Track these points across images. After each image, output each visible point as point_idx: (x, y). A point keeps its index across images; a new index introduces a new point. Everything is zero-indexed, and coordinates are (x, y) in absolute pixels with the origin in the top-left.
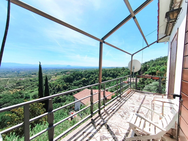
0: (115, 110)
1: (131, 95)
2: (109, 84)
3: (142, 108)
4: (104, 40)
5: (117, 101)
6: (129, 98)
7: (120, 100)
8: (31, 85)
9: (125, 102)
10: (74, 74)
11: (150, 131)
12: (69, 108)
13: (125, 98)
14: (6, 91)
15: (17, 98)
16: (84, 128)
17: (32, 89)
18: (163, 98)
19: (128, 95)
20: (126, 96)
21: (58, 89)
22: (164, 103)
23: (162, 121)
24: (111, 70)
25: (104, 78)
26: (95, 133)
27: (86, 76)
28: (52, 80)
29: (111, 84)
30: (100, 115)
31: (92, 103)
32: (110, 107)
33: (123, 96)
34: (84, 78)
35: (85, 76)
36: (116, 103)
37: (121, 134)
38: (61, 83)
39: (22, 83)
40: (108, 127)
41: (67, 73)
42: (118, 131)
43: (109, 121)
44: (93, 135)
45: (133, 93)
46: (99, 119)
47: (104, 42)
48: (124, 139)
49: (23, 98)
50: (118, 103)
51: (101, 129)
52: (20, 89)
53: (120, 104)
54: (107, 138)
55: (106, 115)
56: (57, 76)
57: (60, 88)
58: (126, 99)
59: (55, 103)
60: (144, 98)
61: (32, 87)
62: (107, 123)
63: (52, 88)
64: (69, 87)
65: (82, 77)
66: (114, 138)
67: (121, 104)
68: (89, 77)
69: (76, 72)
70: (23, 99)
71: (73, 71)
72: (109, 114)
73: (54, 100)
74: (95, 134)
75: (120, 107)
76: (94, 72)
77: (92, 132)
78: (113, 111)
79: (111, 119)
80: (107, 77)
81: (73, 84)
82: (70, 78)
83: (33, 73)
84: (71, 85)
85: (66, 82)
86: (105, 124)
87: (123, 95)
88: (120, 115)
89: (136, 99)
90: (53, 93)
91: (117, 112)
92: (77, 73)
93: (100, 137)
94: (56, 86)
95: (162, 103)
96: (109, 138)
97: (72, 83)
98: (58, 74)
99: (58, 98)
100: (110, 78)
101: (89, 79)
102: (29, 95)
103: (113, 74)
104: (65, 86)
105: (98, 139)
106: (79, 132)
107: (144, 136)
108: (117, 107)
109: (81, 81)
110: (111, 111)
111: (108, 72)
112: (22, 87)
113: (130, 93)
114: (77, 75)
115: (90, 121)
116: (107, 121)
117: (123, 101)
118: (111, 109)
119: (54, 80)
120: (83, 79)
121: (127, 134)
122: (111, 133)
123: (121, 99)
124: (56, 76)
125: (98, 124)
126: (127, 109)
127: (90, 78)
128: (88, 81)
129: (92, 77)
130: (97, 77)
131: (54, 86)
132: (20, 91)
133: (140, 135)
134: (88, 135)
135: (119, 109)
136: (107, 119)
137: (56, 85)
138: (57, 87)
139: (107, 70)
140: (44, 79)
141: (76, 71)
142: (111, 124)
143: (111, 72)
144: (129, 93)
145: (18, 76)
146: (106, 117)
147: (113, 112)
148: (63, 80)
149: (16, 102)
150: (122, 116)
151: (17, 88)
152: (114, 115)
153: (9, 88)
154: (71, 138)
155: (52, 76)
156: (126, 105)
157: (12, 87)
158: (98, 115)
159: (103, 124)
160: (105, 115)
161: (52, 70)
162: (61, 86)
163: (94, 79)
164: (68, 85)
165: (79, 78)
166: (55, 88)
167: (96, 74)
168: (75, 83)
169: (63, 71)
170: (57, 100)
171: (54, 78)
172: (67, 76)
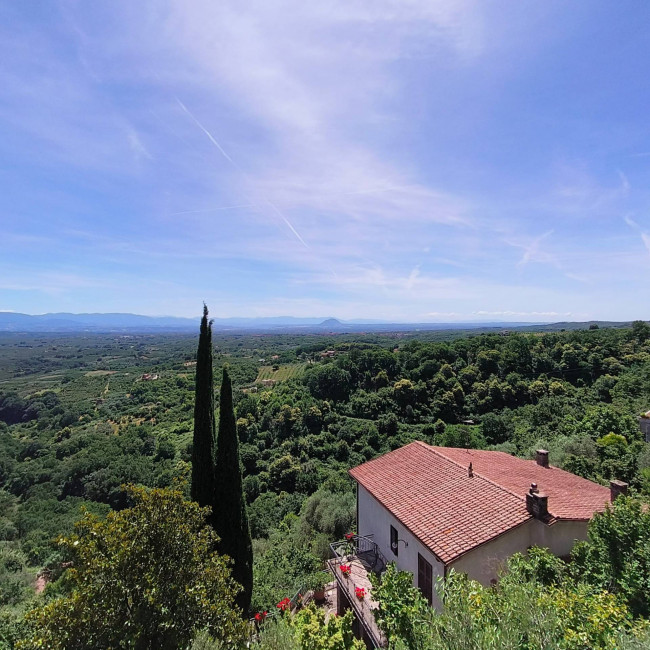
2: (549, 419)
8: (182, 401)
10: (354, 358)
14: (100, 422)
15: (132, 452)
17: (183, 420)
21: (282, 427)
24: (555, 340)
25: (516, 380)
27: (415, 370)
28: (260, 387)
29: (569, 417)
34: (405, 381)
35: (408, 368)
38: (298, 398)
39: (150, 395)
41: (323, 353)
49: (151, 455)
52: (143, 415)
56: (282, 368)
57: (294, 421)
59: (273, 490)
61: (182, 410)
63: (257, 420)
64: (333, 421)
65: (394, 374)
68: (428, 374)
69: (365, 352)
70: (151, 458)
71: (352, 347)
73: (267, 475)
76: (457, 348)
80: (532, 376)
81: (349, 407)
82: (335, 380)
83: (188, 353)
84: (340, 411)
85: (318, 396)
90: (263, 441)
92: (370, 355)
94: (274, 414)
97: (347, 401)
98: (285, 360)
99: (284, 468)
100: (555, 385)
101: (429, 388)
102: (172, 442)
103: (571, 360)
104: (314, 416)
109: (391, 396)
111: (540, 351)
112: (150, 407)
114: (370, 364)
119: (268, 384)
120: (398, 385)
124: (277, 368)
127: (435, 380)
128: (423, 396)
129: (448, 374)
130: (471, 379)
131: (268, 413)
132: (141, 423)
137: (277, 410)
138: (281, 417)
139: (534, 342)
141: (365, 347)
143: (560, 352)
145: (137, 365)
148: (305, 384)
149: (129, 467)
151: (132, 410)
153: (109, 411)
155: (261, 369)
157: (117, 406)
161: (259, 340)
162: (296, 412)
163: (460, 387)
164: (327, 411)
165: (380, 378)
166: (269, 419)
167: (465, 358)
168: (361, 404)
169: (308, 345)
170: (279, 479)
171: (266, 375)
172: (321, 367)
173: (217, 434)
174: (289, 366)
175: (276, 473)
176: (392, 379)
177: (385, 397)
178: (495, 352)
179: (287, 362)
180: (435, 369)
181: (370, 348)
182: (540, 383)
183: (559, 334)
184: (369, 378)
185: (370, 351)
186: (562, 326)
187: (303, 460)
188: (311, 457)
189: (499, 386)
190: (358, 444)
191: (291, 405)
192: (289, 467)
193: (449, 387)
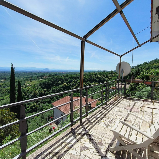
0: (99, 119)
1: (119, 103)
2: (94, 90)
3: (130, 116)
4: (87, 38)
5: (102, 109)
6: (116, 105)
7: (105, 108)
9: (111, 110)
10: (53, 78)
11: (136, 140)
12: (47, 118)
13: (111, 105)
16: (63, 138)
17: (1, 96)
18: (153, 104)
19: (115, 103)
20: (112, 103)
22: (154, 110)
23: (150, 129)
24: (97, 74)
25: (89, 83)
26: (75, 143)
27: (68, 81)
28: (26, 86)
30: (82, 124)
31: (72, 111)
32: (93, 115)
33: (109, 104)
34: (65, 84)
35: (66, 81)
36: (100, 111)
37: (104, 144)
38: (38, 89)
40: (90, 137)
41: (44, 77)
42: (101, 141)
43: (92, 130)
44: (72, 146)
45: (121, 100)
46: (80, 129)
47: (87, 41)
48: (108, 150)
50: (103, 111)
51: (81, 140)
53: (105, 112)
54: (88, 149)
55: (89, 124)
56: (33, 81)
57: (37, 95)
58: (113, 106)
59: (31, 112)
60: (134, 106)
61: (2, 93)
62: (89, 133)
63: (26, 95)
64: (47, 94)
65: (62, 82)
66: (96, 149)
67: (107, 112)
68: (70, 82)
71: (52, 76)
72: (92, 123)
73: (29, 109)
74: (75, 145)
75: (105, 116)
76: (77, 76)
77: (71, 142)
78: (97, 119)
79: (94, 128)
80: (92, 82)
81: (51, 90)
82: (47, 84)
83: (2, 77)
84: (49, 91)
85: (43, 88)
86: (87, 134)
87: (109, 102)
88: (105, 124)
89: (124, 106)
91: (101, 120)
92: (57, 78)
93: (81, 147)
94: (31, 93)
95: (152, 109)
96: (91, 148)
97: (51, 89)
99: (34, 107)
101: (70, 85)
103: (100, 78)
104: (42, 93)
105: (79, 149)
106: (57, 142)
107: (130, 146)
108: (101, 116)
109: (61, 87)
110: (94, 119)
111: (94, 77)
113: (118, 100)
114: (56, 80)
115: (69, 130)
116: (89, 130)
117: (109, 108)
118: (95, 118)
119: (29, 85)
120: (63, 85)
121: (111, 144)
122: (94, 143)
123: (107, 107)
124: (31, 81)
125: (79, 134)
126: (113, 118)
127: (72, 83)
129: (75, 82)
131: (29, 93)
133: (125, 144)
134: (66, 145)
135: (103, 117)
136: (89, 128)
137: (31, 92)
138: (32, 94)
139: (93, 75)
140: (16, 84)
141: (55, 76)
142: (94, 133)
143: (97, 77)
144: (116, 100)
146: (88, 127)
147: (97, 121)
148: (39, 85)
150: (107, 125)
152: (98, 124)
154: (47, 149)
155: (26, 82)
156: (113, 113)
158: (80, 124)
159: (85, 134)
160: (87, 124)
161: (25, 73)
162: (37, 92)
163: (77, 85)
164: (46, 92)
165: (59, 83)
166: (29, 95)
167: (79, 78)
168: (54, 90)
169: (40, 75)
170: (33, 109)
171: (28, 83)
172: (44, 81)
173: (17, 97)
174: (35, 81)
175: (31, 108)
176: (62, 83)
177: (60, 88)
178: (85, 77)
179: (34, 79)
180: (72, 81)
181: (57, 76)
182: (94, 83)
183: (97, 73)
184: (56, 83)
185: (57, 77)
186: (98, 71)
187: (39, 104)
188: (41, 103)
189: (86, 84)
190: (54, 99)
191: (36, 91)
192: (35, 106)
193: (75, 85)
